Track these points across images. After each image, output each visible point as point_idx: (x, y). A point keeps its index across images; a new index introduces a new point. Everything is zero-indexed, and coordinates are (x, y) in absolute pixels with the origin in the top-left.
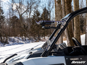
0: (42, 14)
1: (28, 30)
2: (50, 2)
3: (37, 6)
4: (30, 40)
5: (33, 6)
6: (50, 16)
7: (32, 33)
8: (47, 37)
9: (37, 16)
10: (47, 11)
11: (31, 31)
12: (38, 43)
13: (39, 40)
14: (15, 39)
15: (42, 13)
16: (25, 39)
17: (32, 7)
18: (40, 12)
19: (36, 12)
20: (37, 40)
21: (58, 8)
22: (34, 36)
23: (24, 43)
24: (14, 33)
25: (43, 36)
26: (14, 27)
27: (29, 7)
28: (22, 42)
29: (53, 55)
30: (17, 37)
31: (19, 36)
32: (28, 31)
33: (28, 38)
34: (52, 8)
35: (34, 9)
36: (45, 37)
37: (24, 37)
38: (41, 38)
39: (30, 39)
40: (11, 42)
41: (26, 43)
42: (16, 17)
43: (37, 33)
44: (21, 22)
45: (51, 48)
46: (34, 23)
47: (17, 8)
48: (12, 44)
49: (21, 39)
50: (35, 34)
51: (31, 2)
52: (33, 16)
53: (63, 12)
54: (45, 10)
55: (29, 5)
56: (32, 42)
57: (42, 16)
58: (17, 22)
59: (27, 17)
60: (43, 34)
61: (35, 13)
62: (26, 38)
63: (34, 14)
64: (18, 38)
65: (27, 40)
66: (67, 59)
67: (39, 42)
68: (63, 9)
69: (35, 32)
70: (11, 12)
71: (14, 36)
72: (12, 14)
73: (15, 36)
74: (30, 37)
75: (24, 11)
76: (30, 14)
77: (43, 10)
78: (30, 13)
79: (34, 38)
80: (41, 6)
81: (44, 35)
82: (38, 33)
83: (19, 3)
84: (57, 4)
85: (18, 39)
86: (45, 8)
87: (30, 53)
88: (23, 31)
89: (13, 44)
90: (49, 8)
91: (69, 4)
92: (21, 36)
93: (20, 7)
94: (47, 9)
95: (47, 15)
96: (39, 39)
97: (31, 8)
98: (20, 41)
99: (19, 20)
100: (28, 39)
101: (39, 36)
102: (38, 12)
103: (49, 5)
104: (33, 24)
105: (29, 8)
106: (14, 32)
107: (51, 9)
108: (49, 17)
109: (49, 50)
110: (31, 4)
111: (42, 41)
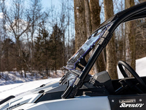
0: (51, 35)
1: (29, 60)
2: (64, 15)
3: (43, 22)
4: (34, 77)
5: (36, 22)
6: (64, 37)
7: (36, 65)
8: (59, 71)
9: (43, 38)
10: (59, 30)
11: (35, 62)
12: (47, 80)
13: (48, 76)
14: (9, 74)
15: (51, 33)
16: (25, 74)
17: (34, 24)
18: (49, 32)
19: (42, 31)
20: (44, 76)
21: (80, 21)
22: (40, 70)
23: (24, 81)
24: (7, 65)
25: (53, 69)
26: (7, 56)
27: (30, 24)
28: (20, 79)
29: (84, 95)
30: (13, 72)
31: (15, 71)
32: (30, 62)
33: (30, 73)
34: (67, 25)
35: (39, 27)
36: (57, 71)
37: (23, 71)
38: (51, 73)
39: (32, 75)
40: (2, 80)
41: (26, 81)
42: (10, 40)
43: (43, 65)
44: (18, 47)
45: (80, 81)
46: (39, 48)
47: (11, 26)
48: (4, 83)
49: (18, 74)
50: (41, 67)
51: (34, 17)
52: (37, 37)
53: (88, 28)
54: (56, 27)
55: (30, 20)
56: (37, 80)
57: (50, 38)
58: (12, 47)
59: (28, 39)
60: (53, 66)
61: (40, 32)
62: (27, 74)
63: (39, 35)
64: (15, 74)
65: (28, 76)
66: (113, 101)
67: (47, 78)
68: (88, 22)
69: (40, 63)
70: (3, 32)
71: (7, 70)
72: (3, 36)
73: (9, 70)
74: (33, 71)
75: (22, 31)
76: (32, 35)
77: (53, 28)
78: (33, 33)
79: (39, 73)
80: (49, 22)
81: (55, 67)
82: (45, 65)
83: (16, 18)
84: (78, 13)
85: (13, 75)
86: (56, 25)
87: (40, 92)
88: (22, 62)
89: (6, 84)
90: (62, 24)
91: (96, 15)
92: (19, 69)
93: (15, 24)
94: (59, 26)
95: (59, 36)
96: (47, 74)
97: (33, 26)
98: (17, 79)
99: (14, 45)
100: (30, 75)
101: (47, 70)
102: (45, 31)
103: (62, 21)
104: (38, 50)
105: (30, 26)
106: (8, 63)
107: (65, 26)
108: (62, 39)
109: (78, 84)
110: (33, 19)
111: (53, 78)
